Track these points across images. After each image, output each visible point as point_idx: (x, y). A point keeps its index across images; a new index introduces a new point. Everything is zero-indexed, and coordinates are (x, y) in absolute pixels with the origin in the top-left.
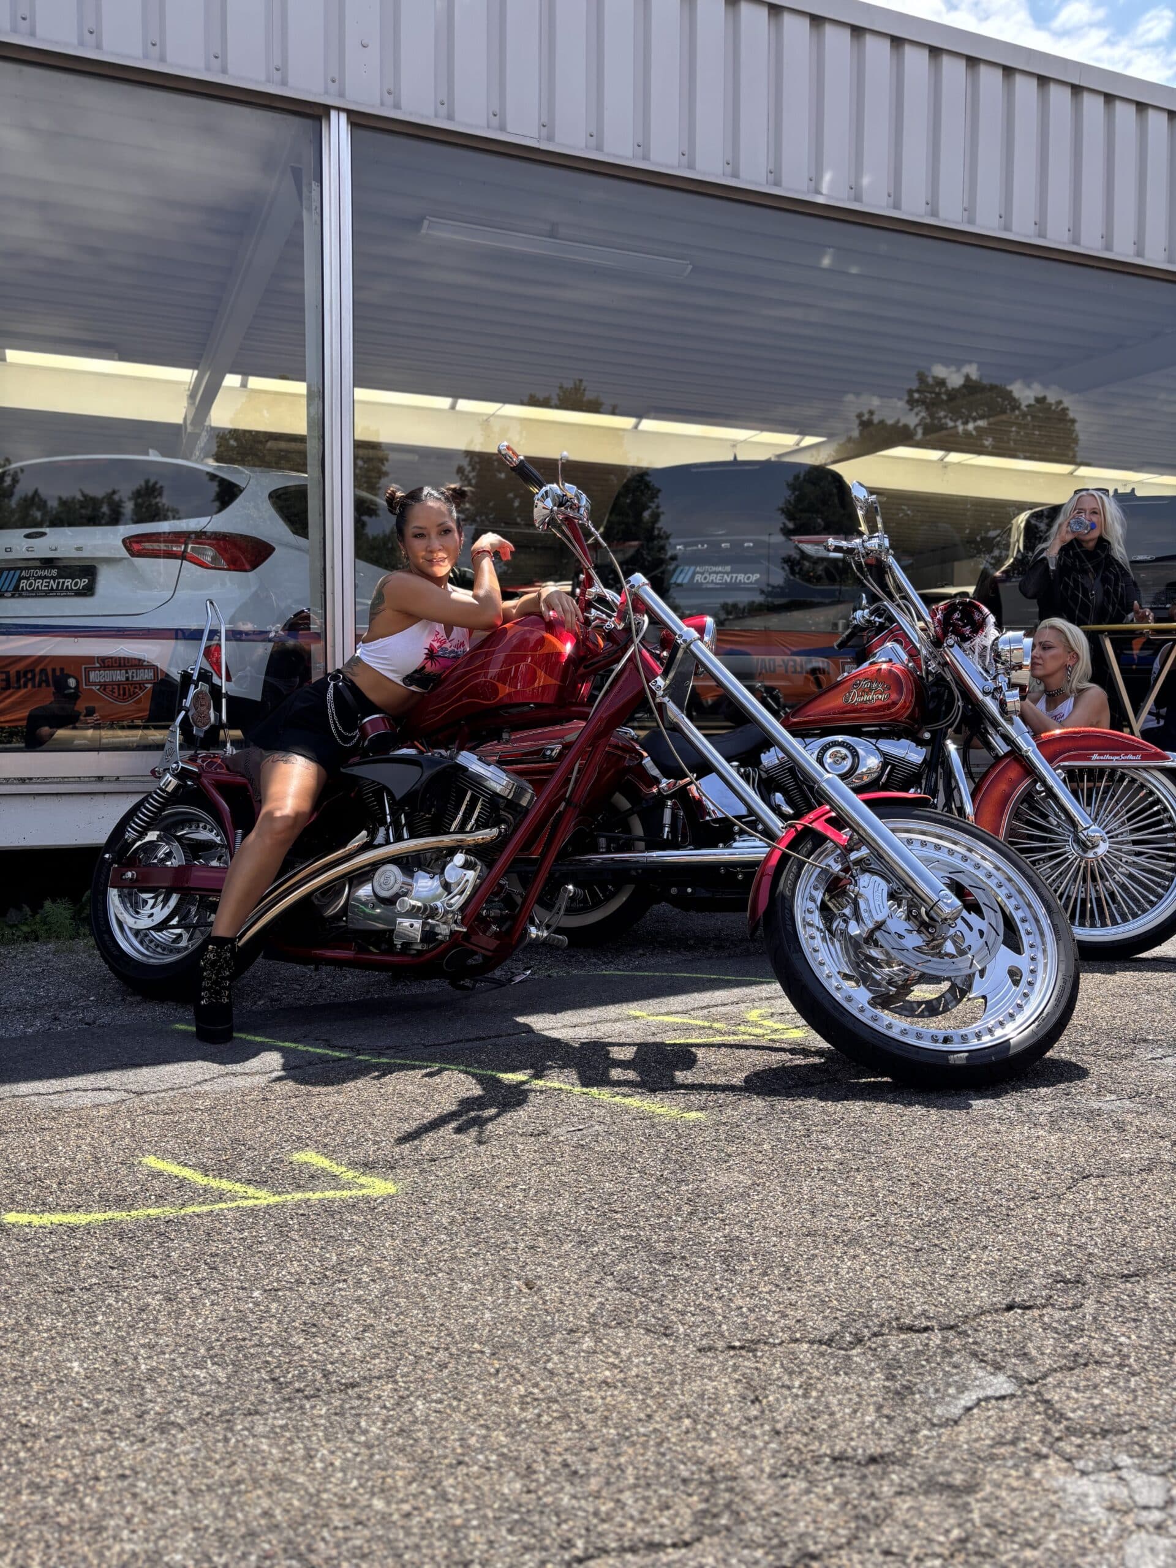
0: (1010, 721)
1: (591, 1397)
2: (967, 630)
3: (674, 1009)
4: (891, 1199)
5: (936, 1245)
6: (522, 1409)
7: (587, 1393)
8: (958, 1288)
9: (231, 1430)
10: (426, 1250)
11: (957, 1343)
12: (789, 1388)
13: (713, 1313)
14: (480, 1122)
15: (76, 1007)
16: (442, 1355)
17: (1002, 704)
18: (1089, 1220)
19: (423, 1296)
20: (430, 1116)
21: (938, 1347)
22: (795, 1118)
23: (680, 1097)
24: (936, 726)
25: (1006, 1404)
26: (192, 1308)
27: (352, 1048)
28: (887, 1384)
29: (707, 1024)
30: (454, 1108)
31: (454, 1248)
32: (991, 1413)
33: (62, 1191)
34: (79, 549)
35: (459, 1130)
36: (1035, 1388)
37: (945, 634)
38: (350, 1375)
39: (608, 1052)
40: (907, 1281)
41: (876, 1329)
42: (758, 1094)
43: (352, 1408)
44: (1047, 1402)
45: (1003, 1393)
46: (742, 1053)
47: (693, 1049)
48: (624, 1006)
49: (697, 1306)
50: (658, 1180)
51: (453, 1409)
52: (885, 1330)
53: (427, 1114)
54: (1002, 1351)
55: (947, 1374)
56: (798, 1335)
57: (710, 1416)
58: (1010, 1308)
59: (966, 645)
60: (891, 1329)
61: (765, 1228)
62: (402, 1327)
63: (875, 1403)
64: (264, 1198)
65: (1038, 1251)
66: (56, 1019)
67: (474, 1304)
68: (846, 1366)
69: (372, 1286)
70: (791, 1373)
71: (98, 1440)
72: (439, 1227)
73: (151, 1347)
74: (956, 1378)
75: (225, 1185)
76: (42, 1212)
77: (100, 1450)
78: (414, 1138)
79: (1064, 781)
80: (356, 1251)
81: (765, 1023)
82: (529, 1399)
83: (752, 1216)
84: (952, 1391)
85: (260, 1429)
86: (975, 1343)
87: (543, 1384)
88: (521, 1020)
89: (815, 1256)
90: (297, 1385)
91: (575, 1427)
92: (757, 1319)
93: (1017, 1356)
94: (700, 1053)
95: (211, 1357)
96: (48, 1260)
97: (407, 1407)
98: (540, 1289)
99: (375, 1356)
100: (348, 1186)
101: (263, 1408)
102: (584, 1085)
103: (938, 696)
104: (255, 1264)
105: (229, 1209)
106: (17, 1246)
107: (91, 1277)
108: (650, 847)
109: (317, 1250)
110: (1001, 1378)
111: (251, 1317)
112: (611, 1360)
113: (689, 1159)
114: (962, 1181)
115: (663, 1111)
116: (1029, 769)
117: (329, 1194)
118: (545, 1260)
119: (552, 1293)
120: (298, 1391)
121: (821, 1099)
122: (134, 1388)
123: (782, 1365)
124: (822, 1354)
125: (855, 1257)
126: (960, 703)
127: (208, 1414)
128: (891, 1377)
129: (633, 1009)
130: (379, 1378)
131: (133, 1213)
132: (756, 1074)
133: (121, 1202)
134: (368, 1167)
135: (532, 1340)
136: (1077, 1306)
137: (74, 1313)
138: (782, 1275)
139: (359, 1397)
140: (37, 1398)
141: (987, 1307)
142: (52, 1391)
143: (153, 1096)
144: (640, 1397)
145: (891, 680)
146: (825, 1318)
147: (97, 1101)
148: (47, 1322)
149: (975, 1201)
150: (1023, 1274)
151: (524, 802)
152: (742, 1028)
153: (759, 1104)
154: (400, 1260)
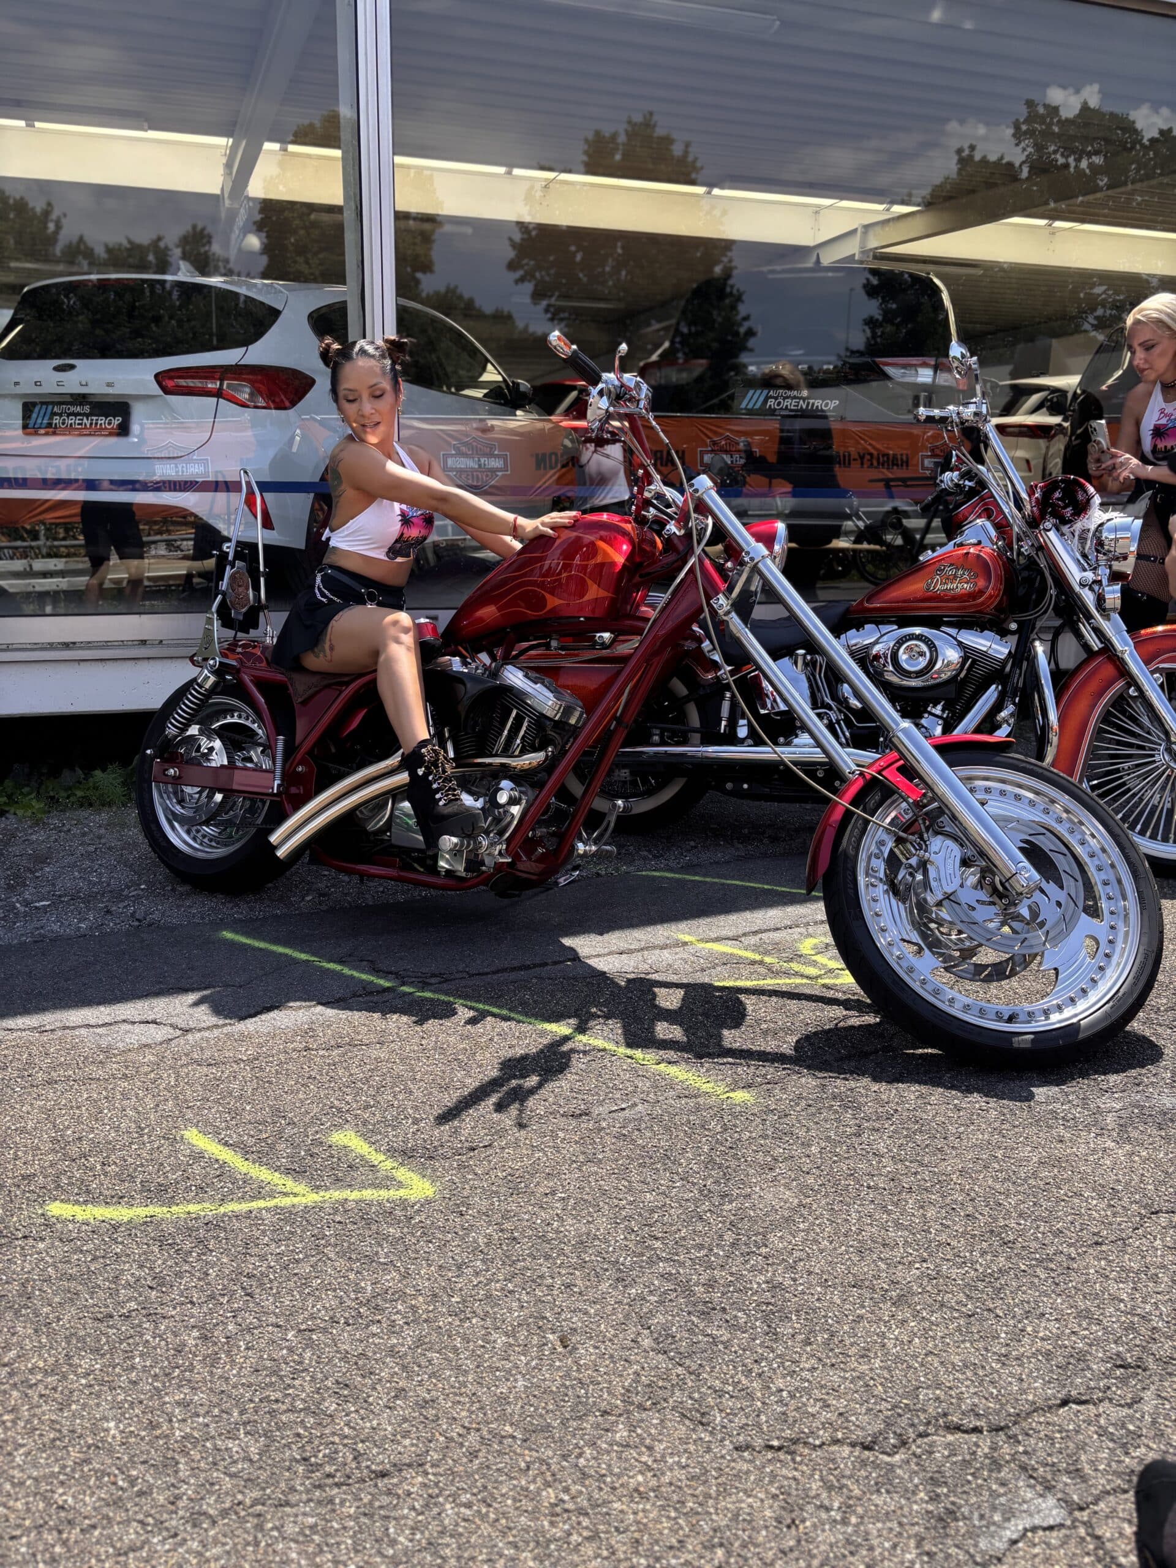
0: (1107, 618)
1: (622, 1511)
2: (1068, 512)
3: (725, 933)
4: (943, 1238)
5: (989, 1310)
6: (552, 1524)
7: (616, 1505)
8: (1011, 1374)
9: (259, 1527)
10: (461, 1282)
11: (1006, 1450)
12: (828, 1509)
13: (751, 1396)
14: (520, 1096)
15: (127, 897)
16: (473, 1438)
17: (1100, 600)
18: (1155, 1279)
19: (455, 1350)
20: (472, 1084)
21: (986, 1456)
22: (846, 1107)
23: (728, 1068)
24: (1026, 617)
25: (1054, 1538)
26: (228, 1353)
27: (396, 975)
28: (930, 1507)
29: (758, 957)
30: (495, 1073)
31: (490, 1281)
32: (1037, 1550)
33: (106, 1174)
34: (109, 385)
35: (500, 1107)
36: (1084, 1516)
37: (1043, 517)
38: (382, 1460)
39: (655, 995)
40: (956, 1360)
41: (921, 1428)
42: (809, 1068)
43: (381, 1507)
44: (1098, 1538)
45: (1051, 1522)
46: (793, 1005)
47: (742, 997)
48: (673, 926)
49: (735, 1384)
50: (701, 1191)
51: (484, 1517)
52: (931, 1429)
53: (468, 1081)
54: (1053, 1465)
55: (994, 1494)
56: (840, 1435)
57: (744, 1546)
58: (1064, 1403)
59: (1065, 529)
60: (938, 1427)
61: (810, 1273)
62: (434, 1393)
63: (916, 1535)
64: (302, 1195)
65: (1099, 1322)
66: (108, 912)
67: (509, 1365)
68: (886, 1482)
69: (407, 1332)
70: (830, 1488)
71: (131, 1535)
72: (476, 1250)
73: (184, 1404)
74: (1003, 1500)
75: (263, 1174)
76: (86, 1202)
77: (133, 1549)
78: (455, 1116)
79: (1161, 686)
80: (390, 1279)
81: (819, 958)
82: (558, 1509)
83: (796, 1254)
84: (997, 1518)
85: (291, 1529)
86: (1026, 1452)
87: (574, 1489)
88: (567, 942)
89: (861, 1317)
90: (328, 1469)
91: (605, 1553)
92: (797, 1409)
93: (1069, 1472)
94: (749, 1001)
95: (245, 1424)
96: (89, 1270)
97: (436, 1510)
98: (575, 1349)
99: (406, 1434)
100: (388, 1182)
101: (294, 1498)
102: (629, 1045)
103: (1030, 581)
104: (290, 1292)
105: (268, 1209)
106: (61, 1249)
107: (130, 1300)
108: (707, 741)
109: (352, 1276)
110: (1051, 1501)
111: (285, 1370)
112: (644, 1459)
113: (733, 1164)
114: (1020, 1216)
115: (707, 1087)
116: (1123, 671)
117: (368, 1194)
118: (581, 1305)
119: (586, 1353)
120: (329, 1476)
121: (876, 1079)
122: (169, 1464)
123: (822, 1479)
124: (864, 1463)
125: (904, 1322)
126: (1053, 592)
127: (239, 1503)
128: (935, 1498)
129: (683, 932)
130: (410, 1465)
131: (174, 1209)
132: (807, 1037)
133: (161, 1193)
134: (405, 1155)
135: (564, 1423)
136: (1137, 1400)
137: (112, 1351)
138: (827, 1343)
139: (389, 1493)
140: (73, 1470)
141: (1040, 1403)
142: (87, 1461)
143: (198, 1035)
144: (673, 1514)
145: (979, 565)
146: (869, 1410)
147: (144, 1040)
148: (85, 1364)
149: (1034, 1245)
150: (1082, 1357)
151: (573, 721)
152: (796, 967)
153: (807, 1082)
154: (435, 1295)
